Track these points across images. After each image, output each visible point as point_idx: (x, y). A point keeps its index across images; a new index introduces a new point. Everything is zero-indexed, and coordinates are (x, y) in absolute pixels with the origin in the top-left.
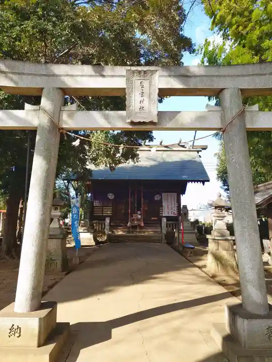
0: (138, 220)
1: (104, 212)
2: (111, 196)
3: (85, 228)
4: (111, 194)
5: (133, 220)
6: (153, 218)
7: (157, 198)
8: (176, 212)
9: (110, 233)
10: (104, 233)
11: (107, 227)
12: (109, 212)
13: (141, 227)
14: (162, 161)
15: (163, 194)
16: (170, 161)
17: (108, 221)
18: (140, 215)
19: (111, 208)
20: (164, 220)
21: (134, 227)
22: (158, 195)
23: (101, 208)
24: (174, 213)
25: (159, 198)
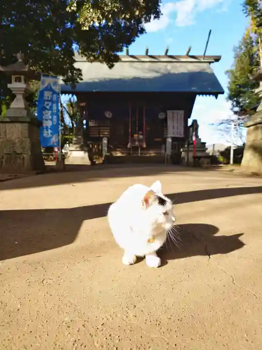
0: (140, 141)
1: (101, 133)
2: (108, 115)
3: (78, 146)
4: (108, 112)
5: (134, 141)
6: (156, 139)
7: (161, 116)
8: (182, 133)
9: (108, 154)
10: (101, 155)
11: (105, 148)
12: (106, 133)
13: (142, 149)
14: (166, 73)
15: (168, 111)
16: (177, 72)
17: (105, 141)
18: (141, 135)
19: (109, 128)
20: (170, 140)
21: (135, 149)
22: (162, 113)
23: (98, 128)
24: (180, 133)
25: (164, 117)
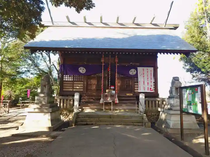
0: (112, 96)
1: (75, 87)
4: (82, 68)
5: (106, 96)
6: (128, 94)
8: (152, 88)
10: (72, 111)
11: (76, 103)
12: (80, 87)
13: (115, 104)
15: (138, 68)
17: (77, 97)
18: (113, 90)
19: (82, 83)
20: (142, 97)
23: (72, 83)
24: (151, 89)
25: (135, 73)
